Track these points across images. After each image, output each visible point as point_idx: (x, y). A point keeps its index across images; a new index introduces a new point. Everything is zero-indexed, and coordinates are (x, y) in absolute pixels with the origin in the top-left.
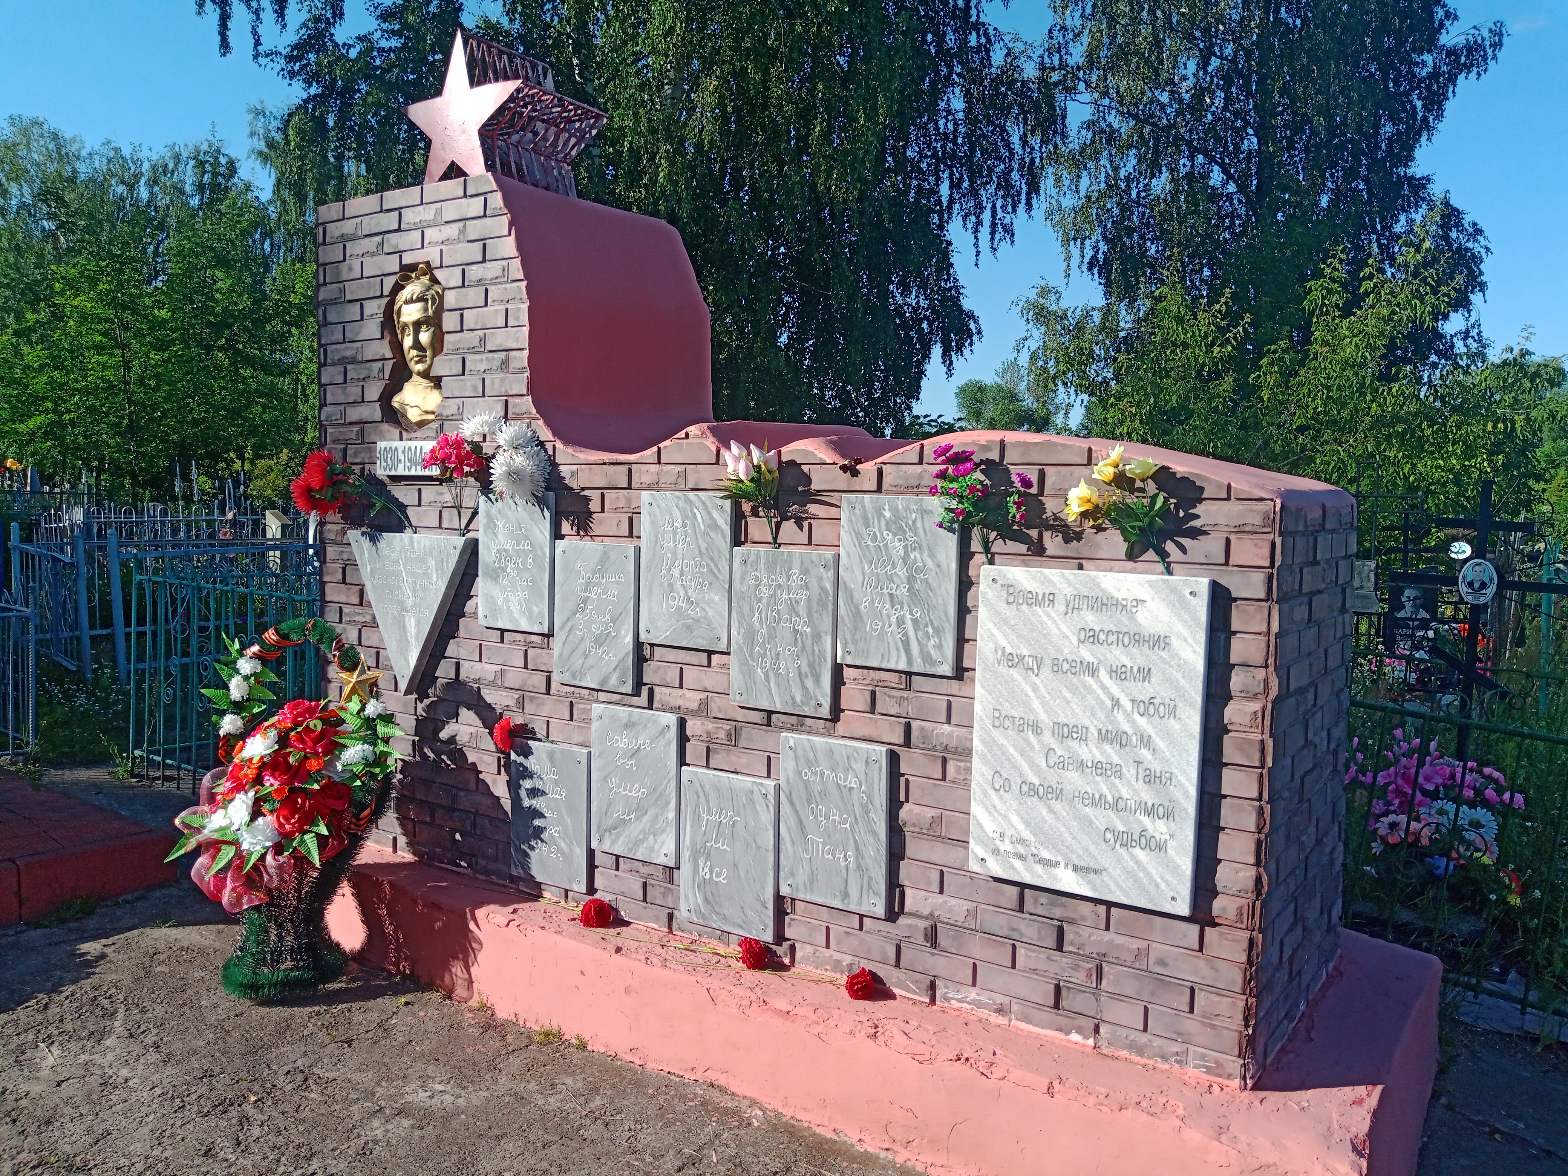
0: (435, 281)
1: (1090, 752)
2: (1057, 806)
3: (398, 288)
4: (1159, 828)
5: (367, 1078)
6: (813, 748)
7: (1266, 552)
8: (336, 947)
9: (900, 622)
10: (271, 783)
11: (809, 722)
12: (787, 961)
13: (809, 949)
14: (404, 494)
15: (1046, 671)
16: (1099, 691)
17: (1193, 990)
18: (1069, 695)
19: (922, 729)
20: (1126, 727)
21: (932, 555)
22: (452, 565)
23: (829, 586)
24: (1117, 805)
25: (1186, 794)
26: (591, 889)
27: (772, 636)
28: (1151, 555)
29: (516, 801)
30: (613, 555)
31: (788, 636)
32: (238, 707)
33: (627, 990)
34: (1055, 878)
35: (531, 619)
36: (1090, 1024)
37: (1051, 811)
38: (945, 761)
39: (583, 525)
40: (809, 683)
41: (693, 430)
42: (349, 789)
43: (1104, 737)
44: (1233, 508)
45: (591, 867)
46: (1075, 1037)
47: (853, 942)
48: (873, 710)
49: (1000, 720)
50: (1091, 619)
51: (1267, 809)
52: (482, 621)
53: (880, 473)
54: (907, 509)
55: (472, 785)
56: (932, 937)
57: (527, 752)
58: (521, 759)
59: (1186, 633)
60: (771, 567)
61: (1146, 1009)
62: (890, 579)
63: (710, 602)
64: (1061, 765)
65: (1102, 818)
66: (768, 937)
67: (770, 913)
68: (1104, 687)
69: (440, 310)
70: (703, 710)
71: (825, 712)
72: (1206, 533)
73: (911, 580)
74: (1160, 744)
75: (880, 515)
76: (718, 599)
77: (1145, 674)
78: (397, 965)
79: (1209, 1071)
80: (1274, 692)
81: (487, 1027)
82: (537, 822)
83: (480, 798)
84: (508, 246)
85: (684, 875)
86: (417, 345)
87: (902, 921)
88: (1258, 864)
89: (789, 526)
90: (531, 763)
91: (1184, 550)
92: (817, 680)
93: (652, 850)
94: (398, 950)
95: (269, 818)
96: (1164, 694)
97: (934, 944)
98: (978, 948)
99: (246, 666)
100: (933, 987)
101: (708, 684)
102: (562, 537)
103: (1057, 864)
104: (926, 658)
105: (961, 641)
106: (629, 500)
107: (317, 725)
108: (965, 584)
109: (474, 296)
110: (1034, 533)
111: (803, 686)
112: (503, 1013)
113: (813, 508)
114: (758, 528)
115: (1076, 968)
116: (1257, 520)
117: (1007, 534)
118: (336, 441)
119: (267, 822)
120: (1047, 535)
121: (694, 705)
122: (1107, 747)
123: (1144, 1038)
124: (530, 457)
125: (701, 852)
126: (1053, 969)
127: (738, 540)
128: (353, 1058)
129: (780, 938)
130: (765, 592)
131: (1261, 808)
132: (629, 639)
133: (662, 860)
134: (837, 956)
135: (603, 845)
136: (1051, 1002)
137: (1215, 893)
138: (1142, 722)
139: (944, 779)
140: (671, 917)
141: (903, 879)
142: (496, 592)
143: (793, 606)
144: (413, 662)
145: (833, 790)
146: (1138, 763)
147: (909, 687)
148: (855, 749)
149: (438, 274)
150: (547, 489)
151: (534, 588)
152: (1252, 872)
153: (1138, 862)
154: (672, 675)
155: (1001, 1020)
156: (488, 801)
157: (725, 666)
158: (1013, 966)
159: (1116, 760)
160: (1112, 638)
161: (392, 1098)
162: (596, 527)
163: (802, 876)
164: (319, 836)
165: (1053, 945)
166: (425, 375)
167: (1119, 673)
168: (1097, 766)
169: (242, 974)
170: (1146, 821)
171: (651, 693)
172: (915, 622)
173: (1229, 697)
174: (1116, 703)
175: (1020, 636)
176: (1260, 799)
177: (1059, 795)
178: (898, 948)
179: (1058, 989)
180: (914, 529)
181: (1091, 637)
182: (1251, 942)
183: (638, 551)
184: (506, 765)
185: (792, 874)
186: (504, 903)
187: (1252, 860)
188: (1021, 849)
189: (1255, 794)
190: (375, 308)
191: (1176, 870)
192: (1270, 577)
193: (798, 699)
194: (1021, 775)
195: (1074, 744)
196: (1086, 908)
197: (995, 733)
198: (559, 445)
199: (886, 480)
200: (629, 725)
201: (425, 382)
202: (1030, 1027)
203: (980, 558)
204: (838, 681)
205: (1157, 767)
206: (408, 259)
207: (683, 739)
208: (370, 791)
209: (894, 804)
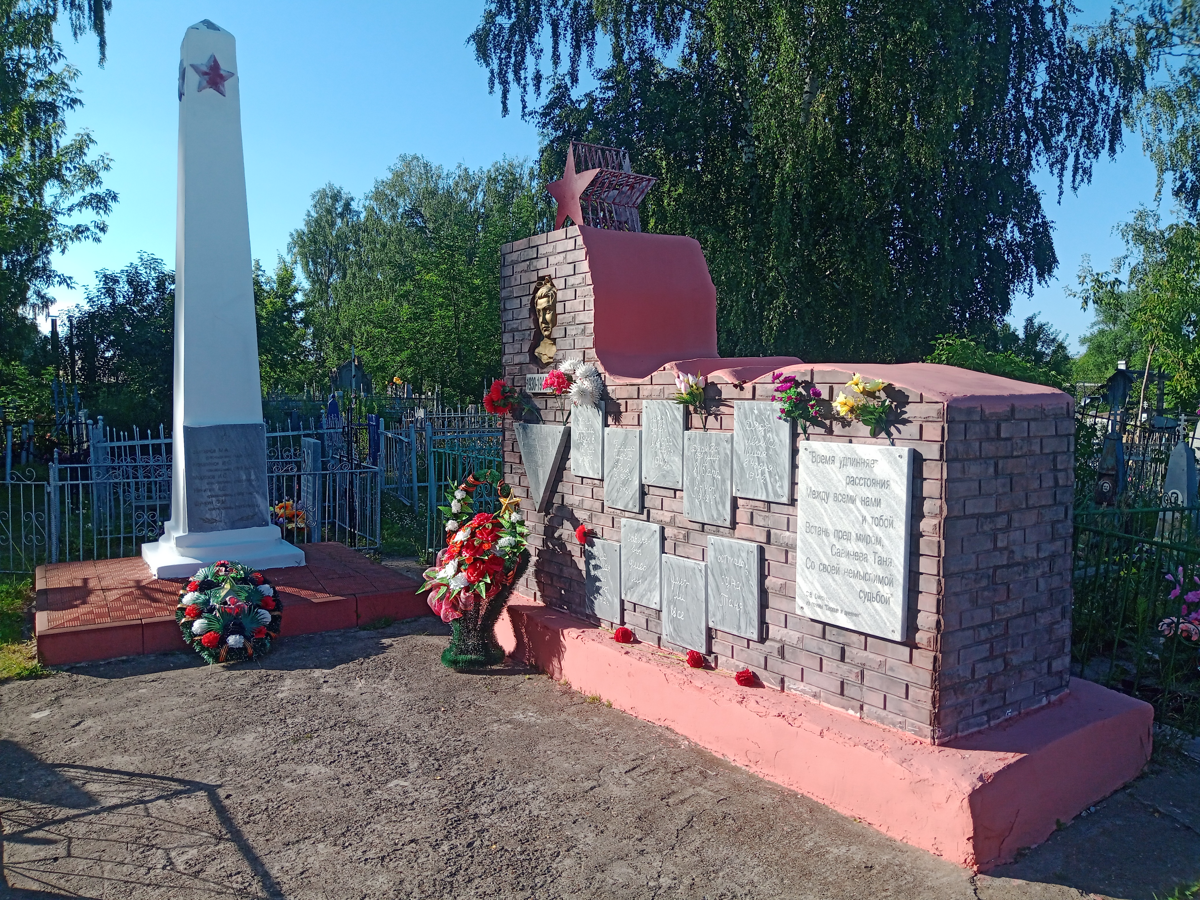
0: (553, 285)
1: (853, 546)
2: (837, 577)
3: (536, 290)
4: (885, 591)
5: (497, 708)
6: (723, 545)
7: (939, 432)
8: (500, 648)
9: (763, 473)
10: (465, 555)
11: (722, 529)
12: (713, 665)
13: (724, 658)
14: (539, 403)
15: (831, 499)
16: (856, 512)
17: (907, 686)
18: (842, 515)
19: (775, 534)
20: (869, 532)
21: (778, 435)
22: (558, 442)
23: (729, 452)
24: (865, 577)
25: (898, 570)
26: (623, 622)
27: (702, 481)
28: (883, 435)
29: (588, 571)
30: (630, 435)
31: (710, 481)
32: (456, 517)
33: (629, 675)
34: (836, 618)
35: (593, 470)
36: (858, 704)
37: (834, 580)
38: (787, 552)
39: (617, 420)
40: (720, 507)
41: (667, 366)
42: (504, 560)
43: (859, 538)
44: (924, 406)
45: (623, 610)
46: (851, 712)
47: (744, 655)
48: (752, 524)
49: (809, 528)
50: (852, 471)
51: (943, 581)
52: (572, 472)
53: (754, 388)
54: (765, 409)
55: (569, 563)
56: (782, 652)
57: (592, 545)
58: (590, 549)
59: (897, 479)
60: (702, 442)
61: (885, 696)
62: (758, 449)
63: (673, 461)
64: (839, 554)
65: (859, 585)
66: (703, 651)
67: (704, 637)
68: (858, 510)
69: (555, 302)
70: (672, 522)
71: (728, 524)
72: (911, 422)
73: (767, 449)
74: (885, 542)
75: (753, 413)
76: (677, 459)
77: (878, 502)
78: (529, 660)
79: (916, 733)
80: (945, 513)
81: (564, 693)
82: (597, 584)
83: (573, 570)
84: (585, 266)
85: (664, 615)
86: (545, 321)
87: (768, 643)
88: (938, 612)
89: (711, 418)
90: (595, 551)
91: (899, 431)
92: (724, 506)
93: (649, 600)
94: (529, 652)
95: (464, 574)
96: (887, 514)
97: (783, 657)
98: (805, 660)
99: (459, 494)
100: (782, 681)
101: (675, 508)
102: (608, 426)
103: (837, 610)
104: (776, 493)
105: (793, 484)
106: (638, 405)
107: (489, 526)
108: (794, 452)
109: (570, 294)
110: (828, 422)
111: (718, 510)
112: (575, 688)
113: (723, 409)
114: (696, 420)
115: (850, 672)
116: (934, 414)
117: (815, 423)
118: (509, 374)
119: (463, 575)
120: (834, 423)
121: (668, 520)
122: (860, 544)
123: (883, 713)
124: (592, 382)
125: (672, 602)
126: (840, 672)
127: (687, 426)
128: (495, 699)
129: (710, 652)
130: (699, 456)
131: (939, 580)
132: (637, 482)
133: (653, 606)
134: (737, 663)
135: (626, 598)
136: (839, 691)
137: (917, 630)
138: (877, 529)
139: (786, 562)
140: (659, 639)
141: (768, 620)
142: (578, 456)
143: (712, 462)
144: (541, 495)
145: (732, 568)
146: (875, 553)
147: (769, 510)
148: (742, 545)
149: (554, 281)
150: (601, 399)
151: (595, 454)
152: (935, 617)
153: (876, 610)
154: (658, 503)
155: (815, 702)
156: (576, 572)
157: (682, 498)
158: (821, 670)
159: (865, 551)
160: (862, 482)
161: (507, 716)
162: (624, 421)
163: (719, 617)
164: (486, 583)
165: (839, 658)
166: (549, 337)
167: (866, 502)
168: (855, 554)
169: (451, 656)
170: (879, 586)
171: (649, 512)
172: (770, 472)
173: (923, 516)
174: (864, 519)
175: (818, 481)
176: (938, 575)
177: (837, 570)
178: (766, 658)
179: (842, 683)
180: (768, 420)
181: (852, 481)
182: (935, 658)
183: (641, 432)
184: (584, 552)
185: (714, 615)
186: (579, 628)
187: (935, 611)
188: (820, 602)
189: (936, 573)
190: (526, 300)
191: (894, 614)
192: (942, 447)
193: (715, 516)
194: (820, 560)
195: (845, 542)
196: (855, 637)
197: (807, 535)
198: (607, 375)
199: (758, 392)
200: (638, 530)
201: (549, 342)
202: (829, 706)
203: (802, 436)
204: (734, 507)
205: (884, 555)
206: (541, 274)
207: (663, 538)
208: (513, 562)
209: (762, 577)
